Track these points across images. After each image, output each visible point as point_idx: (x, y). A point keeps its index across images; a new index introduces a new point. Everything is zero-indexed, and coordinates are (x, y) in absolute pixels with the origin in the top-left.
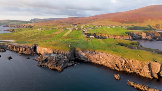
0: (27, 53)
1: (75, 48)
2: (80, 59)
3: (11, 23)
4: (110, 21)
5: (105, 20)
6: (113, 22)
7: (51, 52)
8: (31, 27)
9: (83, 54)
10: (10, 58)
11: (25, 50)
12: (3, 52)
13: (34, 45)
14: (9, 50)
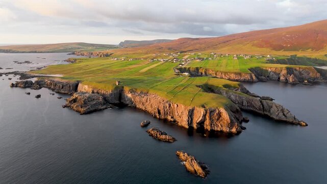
0: (63, 92)
1: (123, 87)
2: (124, 102)
3: (84, 48)
4: (253, 45)
5: (246, 43)
6: (259, 47)
7: (90, 90)
8: (107, 55)
9: (130, 95)
10: (39, 96)
11: (62, 88)
12: (37, 89)
13: (77, 81)
14: (46, 87)
